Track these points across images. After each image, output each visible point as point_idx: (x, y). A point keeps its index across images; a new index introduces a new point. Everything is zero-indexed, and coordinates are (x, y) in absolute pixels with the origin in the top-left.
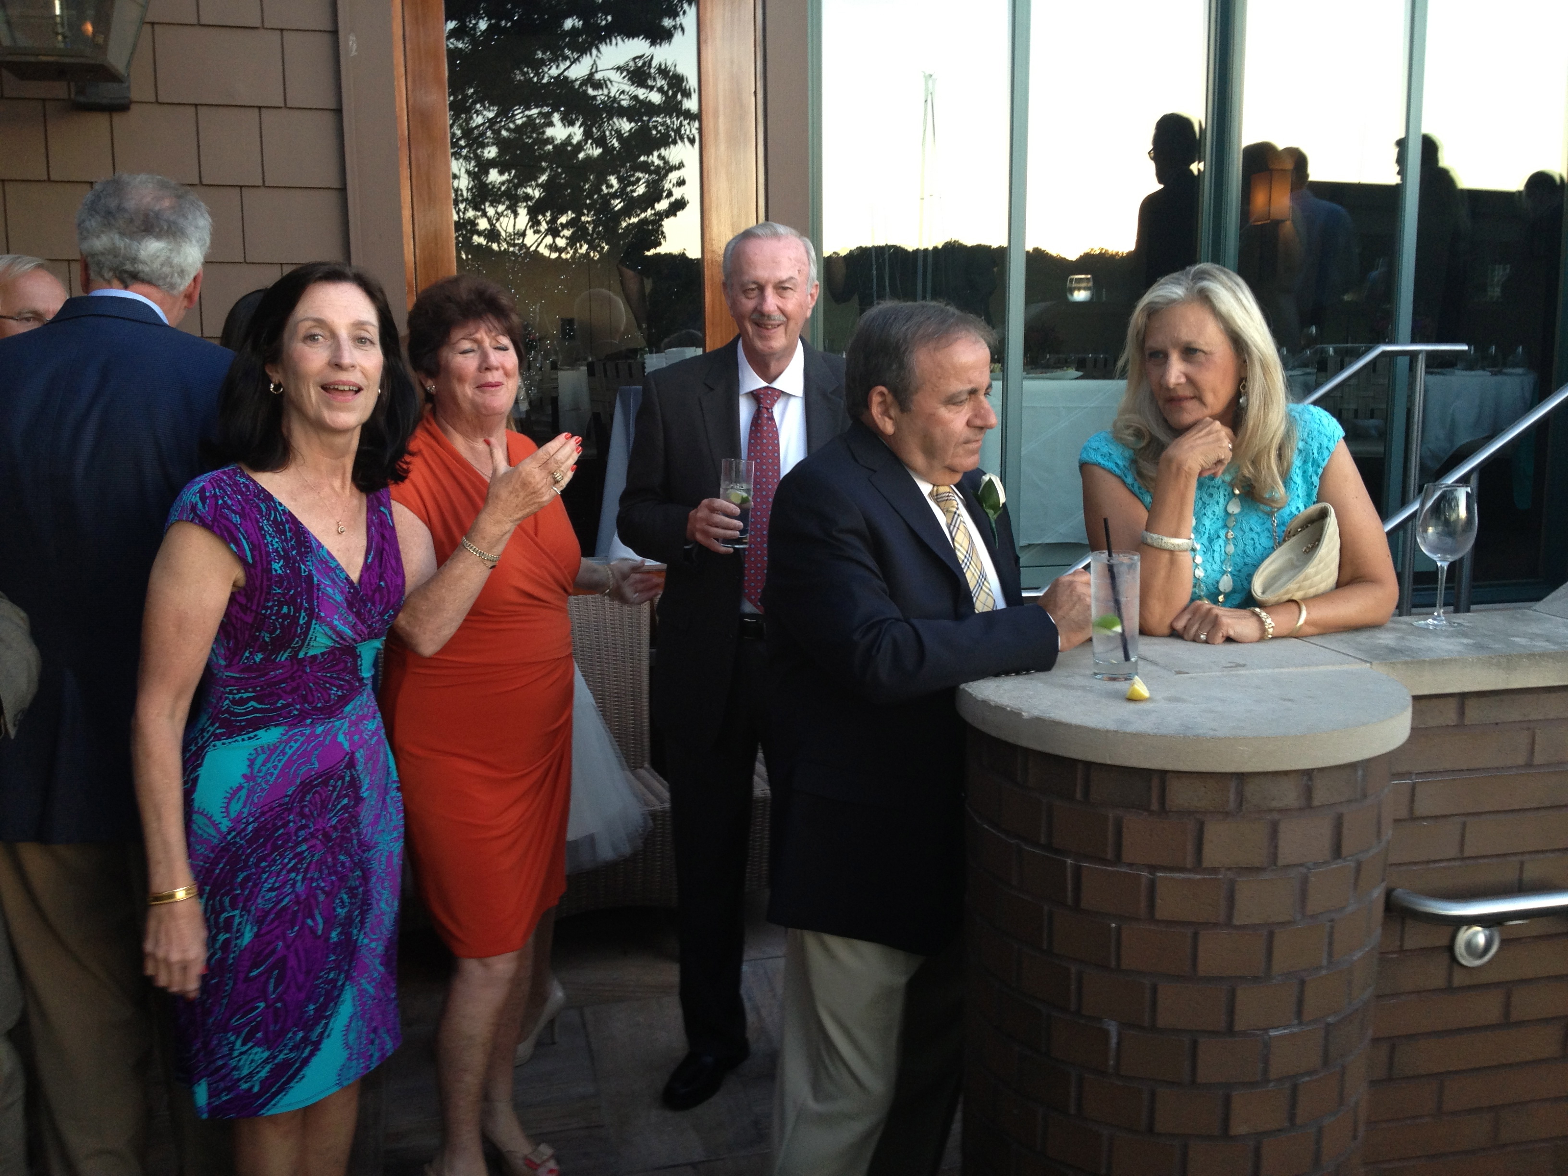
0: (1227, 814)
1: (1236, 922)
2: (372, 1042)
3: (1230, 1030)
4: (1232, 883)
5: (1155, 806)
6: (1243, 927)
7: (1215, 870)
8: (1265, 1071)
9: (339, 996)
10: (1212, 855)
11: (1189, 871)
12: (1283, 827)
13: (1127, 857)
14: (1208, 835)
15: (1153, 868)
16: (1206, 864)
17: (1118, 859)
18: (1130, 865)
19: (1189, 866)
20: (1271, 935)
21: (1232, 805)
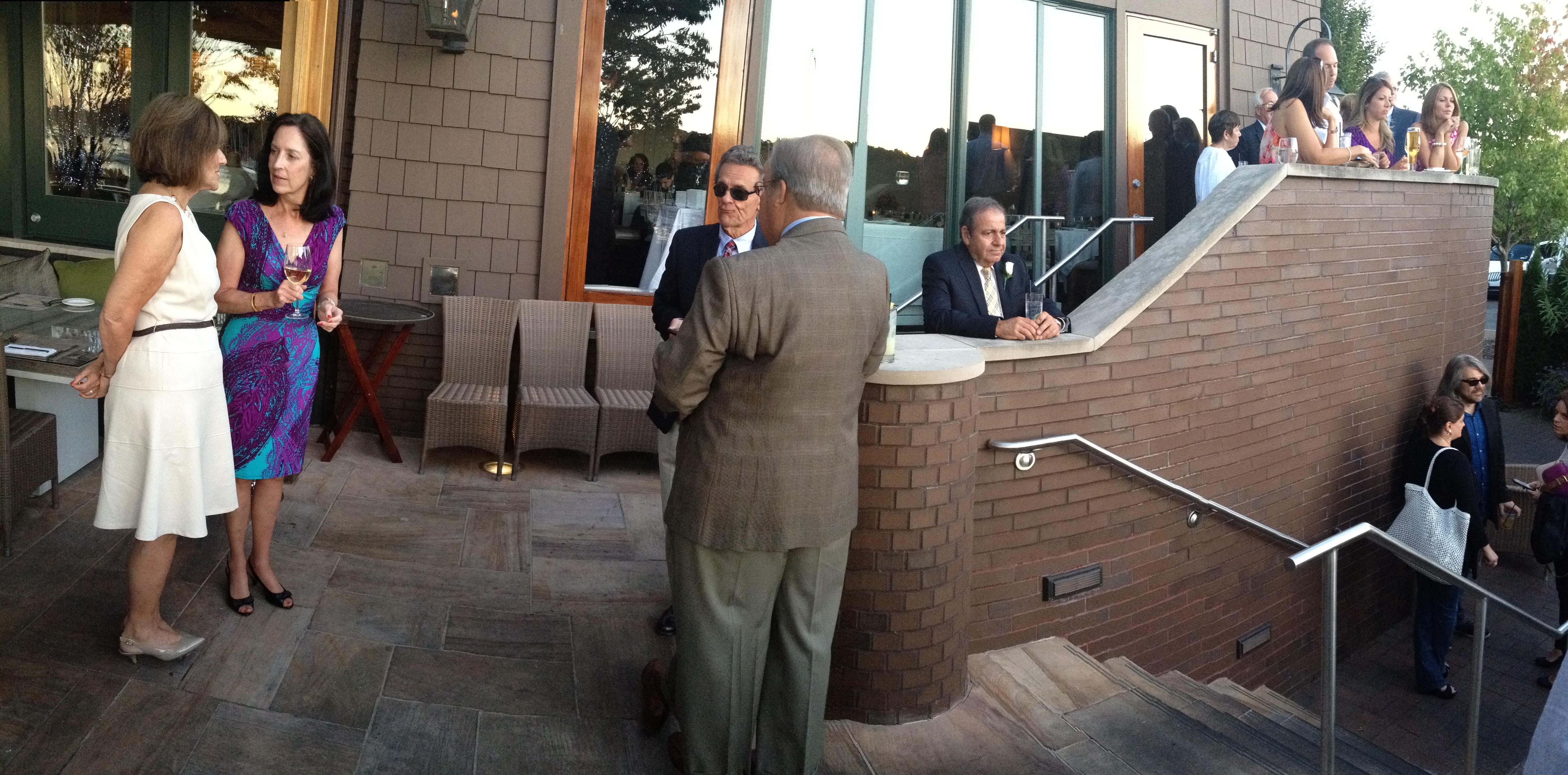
0: (909, 402)
1: (913, 444)
2: (281, 466)
3: (910, 488)
4: (911, 429)
5: (882, 399)
6: (915, 447)
7: (905, 424)
8: (925, 503)
9: (266, 440)
10: (903, 419)
11: (895, 425)
12: (930, 407)
13: (870, 419)
14: (902, 411)
15: (880, 424)
16: (901, 422)
17: (867, 421)
18: (872, 423)
19: (895, 423)
20: (926, 449)
21: (911, 398)
